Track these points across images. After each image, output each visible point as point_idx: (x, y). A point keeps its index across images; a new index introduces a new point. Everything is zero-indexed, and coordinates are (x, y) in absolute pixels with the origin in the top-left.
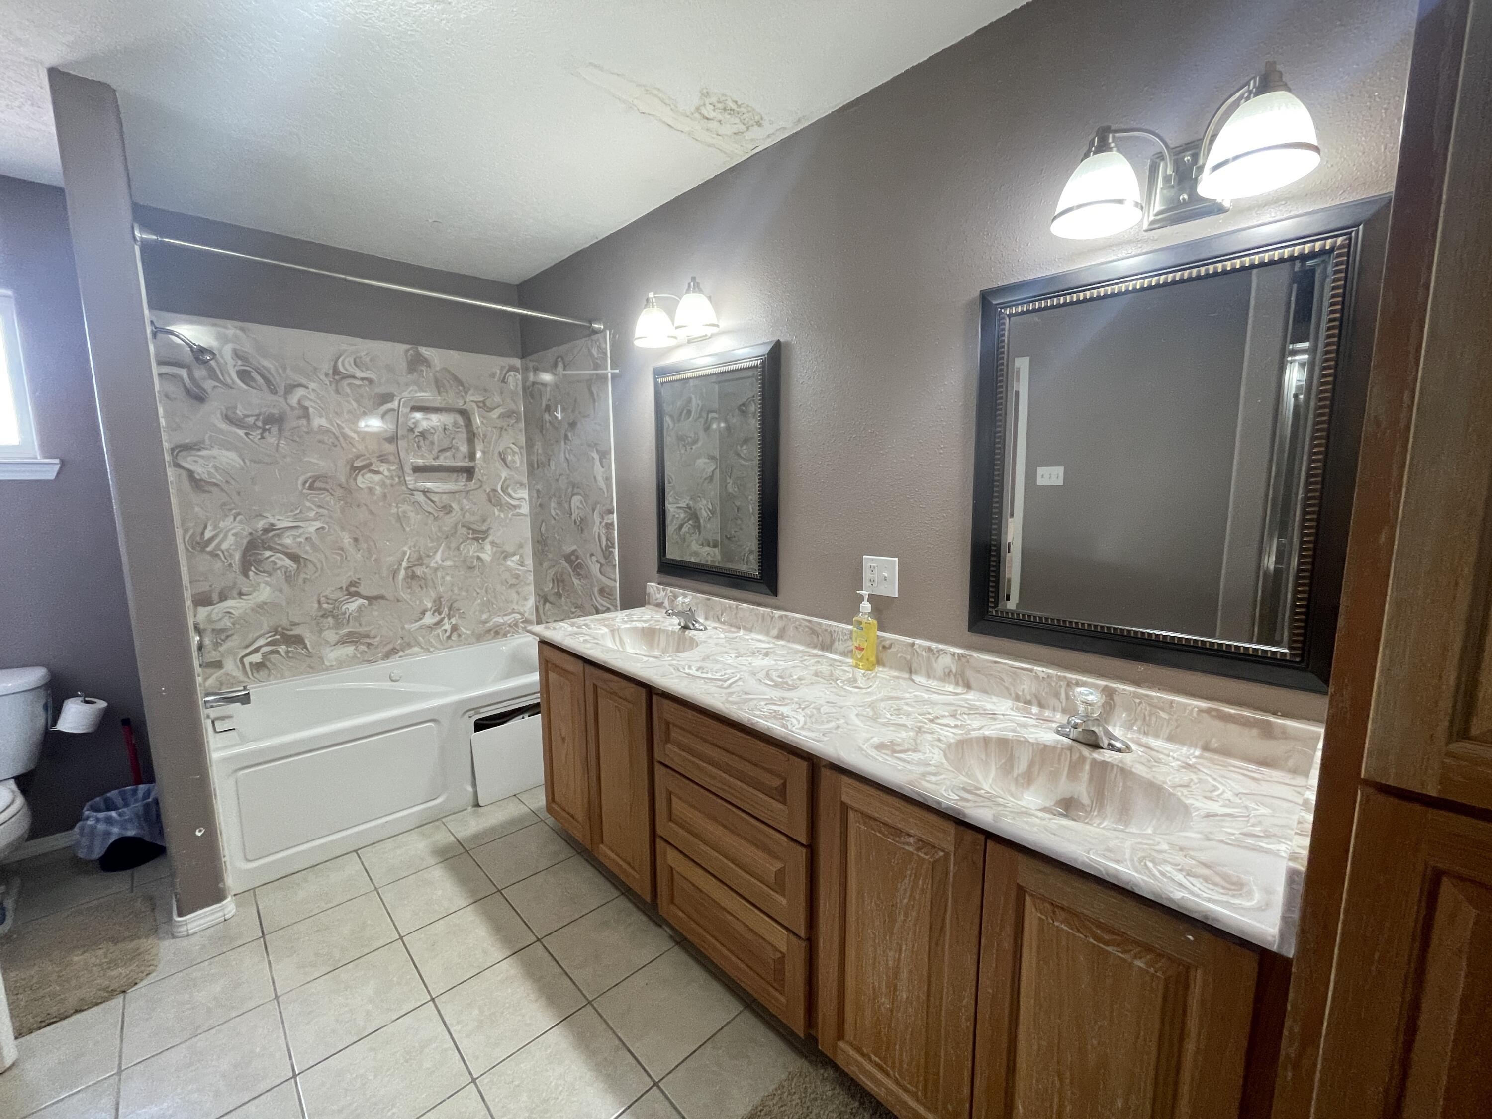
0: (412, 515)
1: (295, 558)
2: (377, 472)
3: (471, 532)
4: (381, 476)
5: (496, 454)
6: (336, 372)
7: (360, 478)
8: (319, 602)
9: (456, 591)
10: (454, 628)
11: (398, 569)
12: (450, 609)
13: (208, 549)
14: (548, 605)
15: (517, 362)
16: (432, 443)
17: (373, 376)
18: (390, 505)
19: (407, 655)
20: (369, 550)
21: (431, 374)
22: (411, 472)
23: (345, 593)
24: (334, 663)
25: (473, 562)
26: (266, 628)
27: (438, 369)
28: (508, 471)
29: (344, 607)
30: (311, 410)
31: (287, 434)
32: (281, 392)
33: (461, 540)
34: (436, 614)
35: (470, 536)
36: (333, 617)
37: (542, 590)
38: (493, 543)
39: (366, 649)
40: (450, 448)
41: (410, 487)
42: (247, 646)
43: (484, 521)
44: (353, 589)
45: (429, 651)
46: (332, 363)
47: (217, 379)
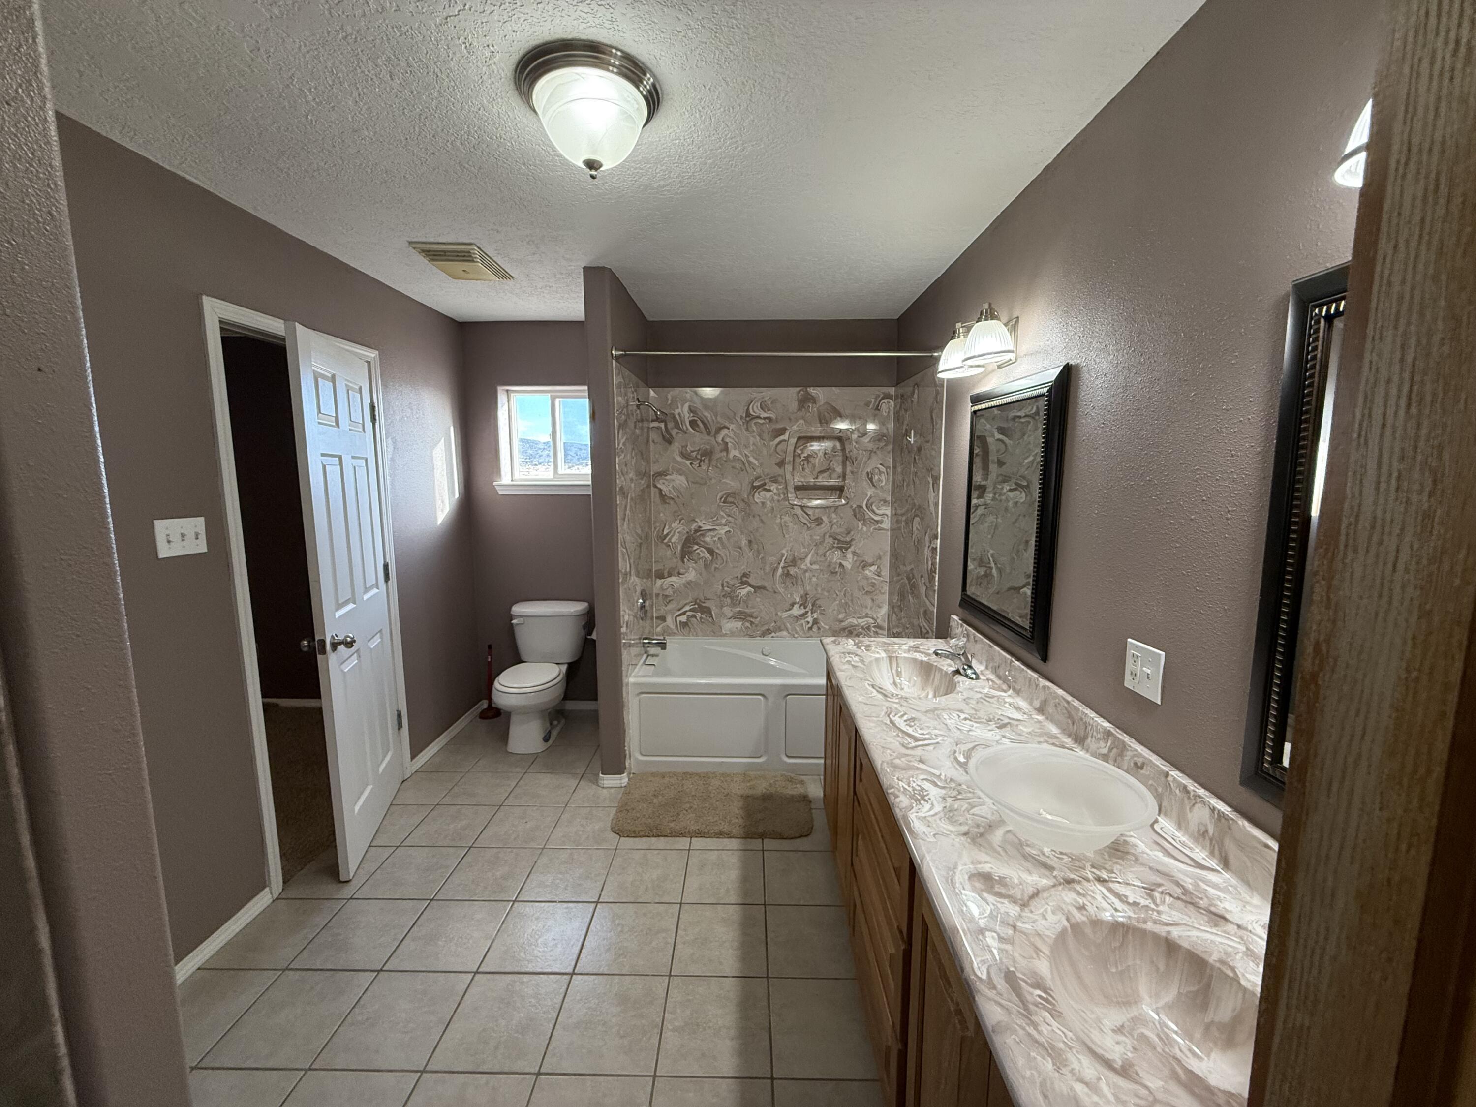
0: (790, 524)
1: (711, 551)
2: (769, 491)
3: (836, 542)
4: (771, 494)
5: (865, 473)
6: (748, 414)
7: (756, 495)
8: (722, 585)
9: (819, 590)
10: (816, 622)
11: (777, 568)
12: (813, 605)
13: (665, 541)
14: (894, 616)
16: (814, 466)
17: (773, 416)
18: (776, 516)
19: (777, 637)
20: (759, 552)
21: (815, 409)
22: (793, 490)
23: (740, 581)
24: (728, 632)
25: (835, 568)
26: (690, 599)
27: (822, 403)
28: (873, 489)
29: (738, 592)
30: (730, 444)
31: (714, 463)
32: (713, 433)
33: (828, 548)
34: (802, 607)
35: (836, 545)
36: (732, 598)
37: (892, 599)
38: (854, 553)
39: (750, 626)
40: (828, 470)
41: (791, 502)
42: (679, 610)
43: (849, 533)
44: (745, 579)
45: (794, 637)
46: (746, 408)
47: (679, 427)
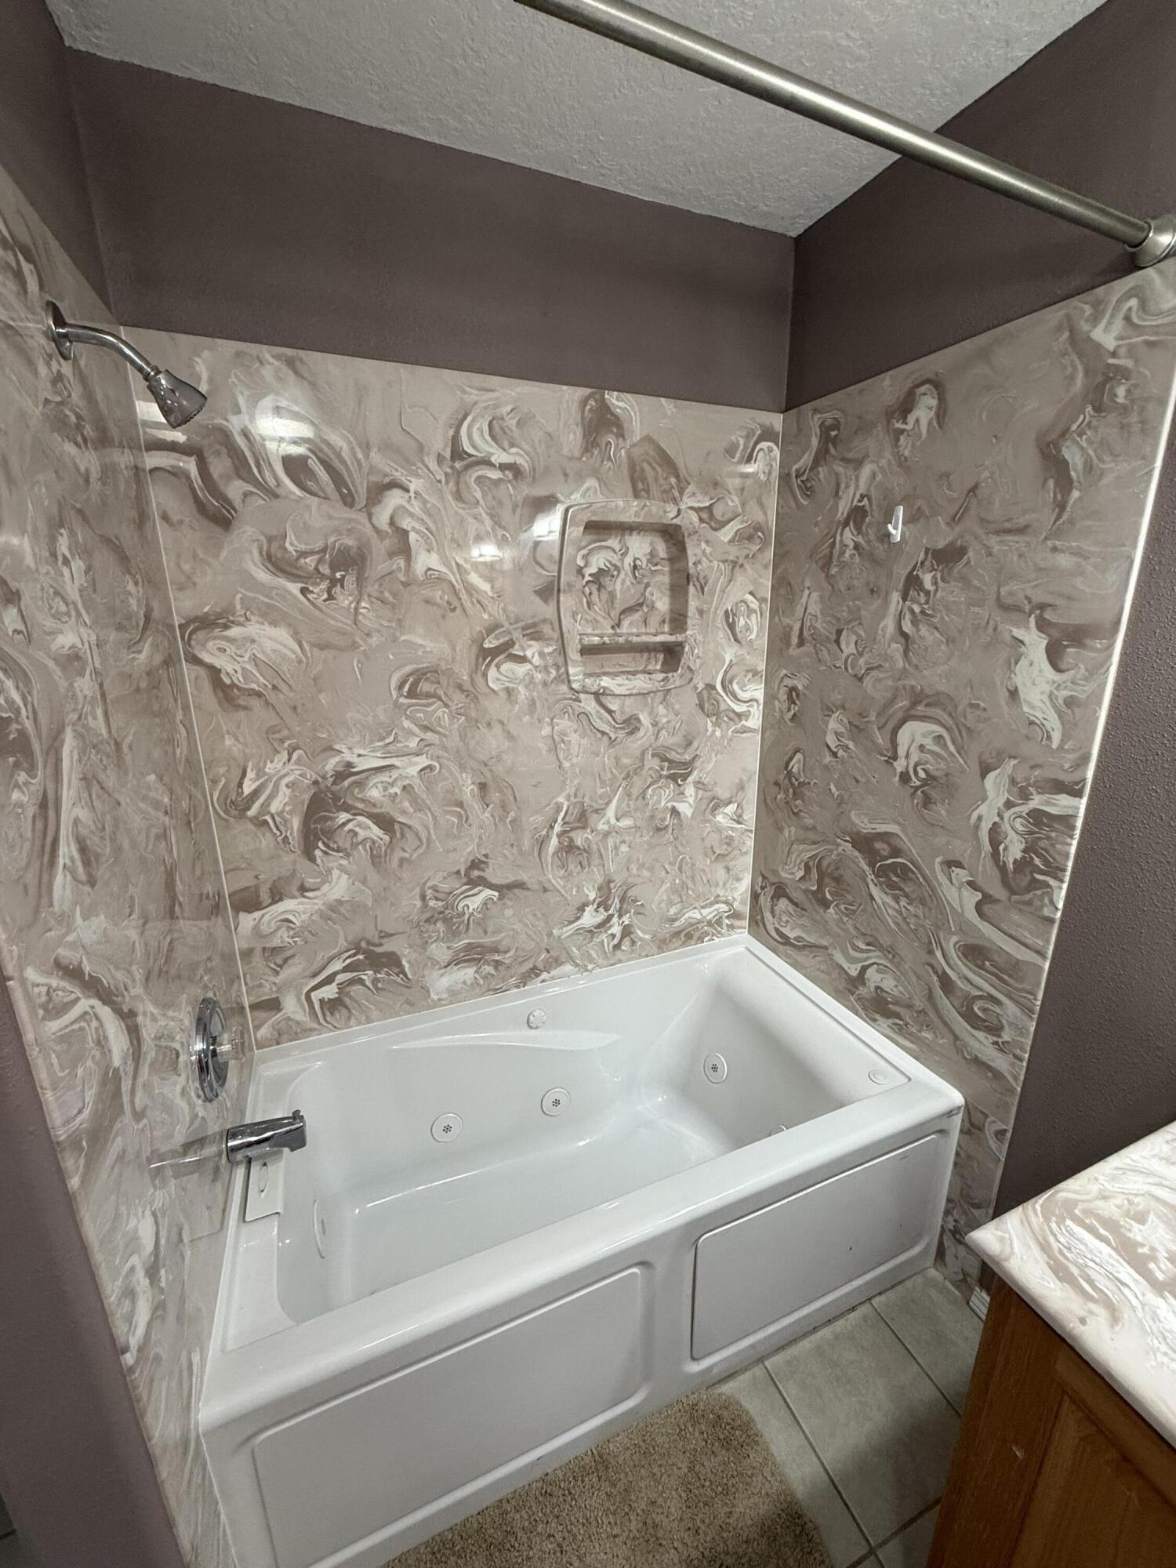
0: (574, 738)
1: (385, 822)
2: (522, 659)
3: (666, 764)
4: (528, 666)
5: (721, 613)
6: (457, 453)
7: (492, 673)
8: (423, 898)
10: (627, 931)
11: (548, 836)
12: (622, 901)
13: (250, 813)
14: (783, 903)
15: (777, 421)
16: (612, 596)
17: (522, 460)
18: (540, 721)
19: (553, 978)
20: (504, 806)
21: (623, 452)
22: (578, 657)
23: (465, 880)
24: (445, 996)
25: (663, 820)
26: (342, 943)
27: (636, 438)
28: (736, 646)
29: (461, 905)
30: (413, 536)
31: (372, 588)
32: (361, 498)
33: (650, 780)
34: (601, 909)
35: (665, 773)
36: (445, 921)
37: (775, 872)
38: (699, 785)
39: (493, 972)
40: (641, 605)
41: (575, 686)
42: (315, 975)
43: (689, 744)
44: (476, 873)
45: (587, 970)
46: (451, 432)
47: (249, 478)
